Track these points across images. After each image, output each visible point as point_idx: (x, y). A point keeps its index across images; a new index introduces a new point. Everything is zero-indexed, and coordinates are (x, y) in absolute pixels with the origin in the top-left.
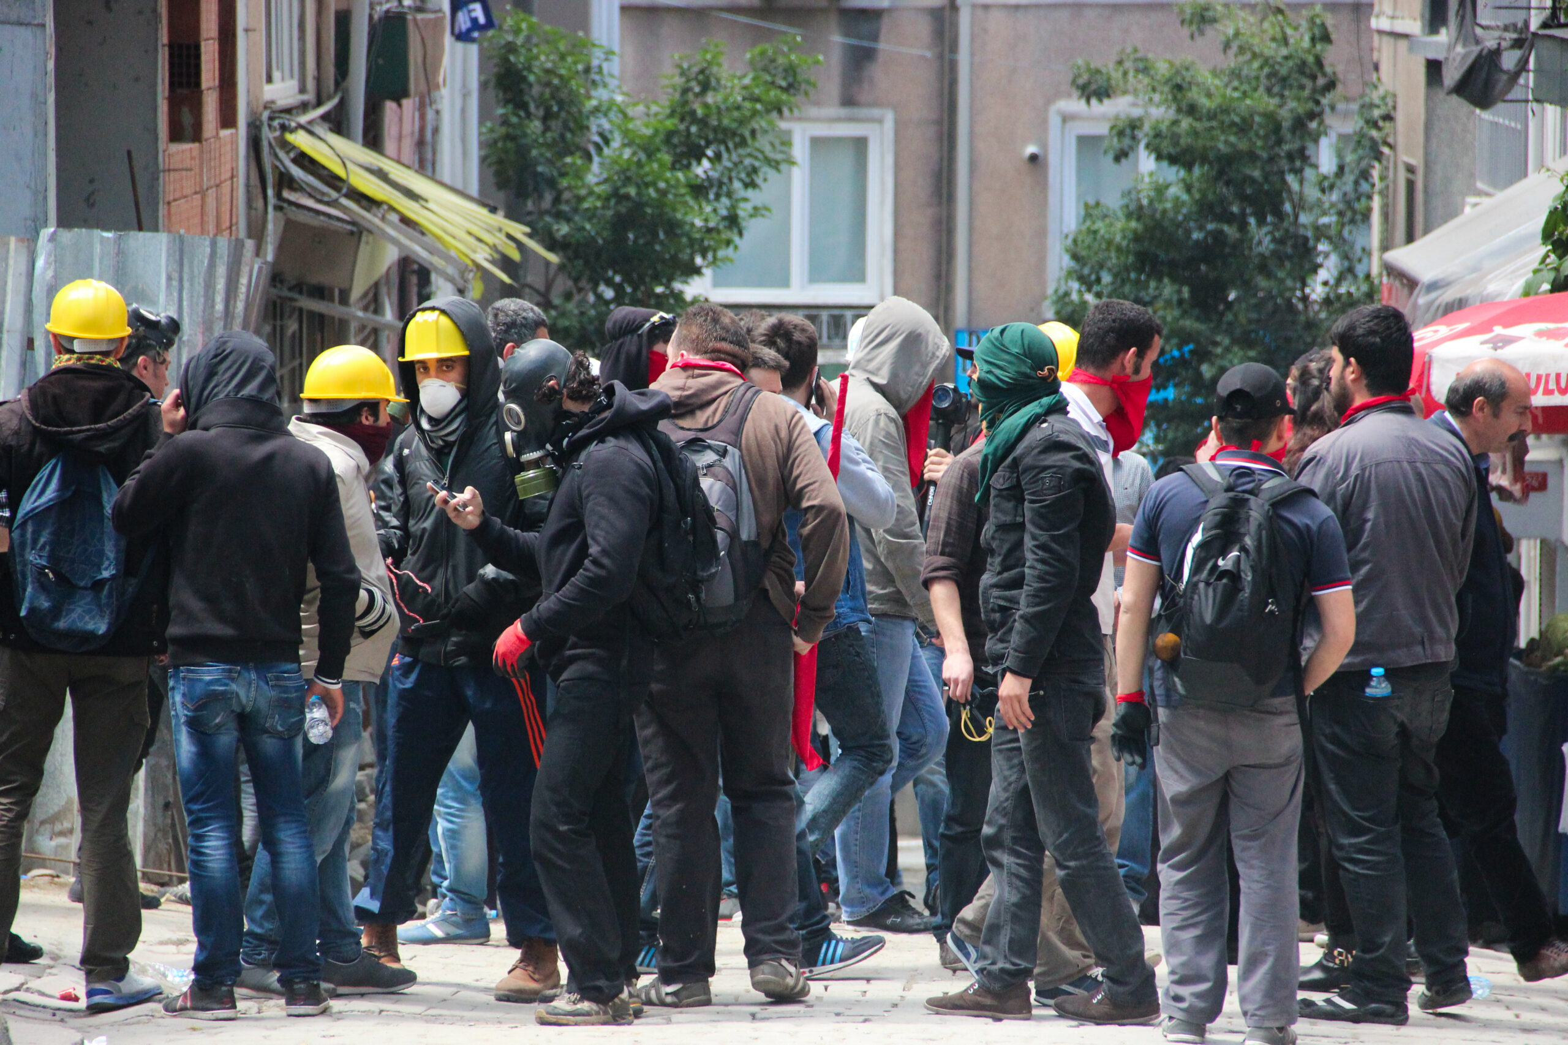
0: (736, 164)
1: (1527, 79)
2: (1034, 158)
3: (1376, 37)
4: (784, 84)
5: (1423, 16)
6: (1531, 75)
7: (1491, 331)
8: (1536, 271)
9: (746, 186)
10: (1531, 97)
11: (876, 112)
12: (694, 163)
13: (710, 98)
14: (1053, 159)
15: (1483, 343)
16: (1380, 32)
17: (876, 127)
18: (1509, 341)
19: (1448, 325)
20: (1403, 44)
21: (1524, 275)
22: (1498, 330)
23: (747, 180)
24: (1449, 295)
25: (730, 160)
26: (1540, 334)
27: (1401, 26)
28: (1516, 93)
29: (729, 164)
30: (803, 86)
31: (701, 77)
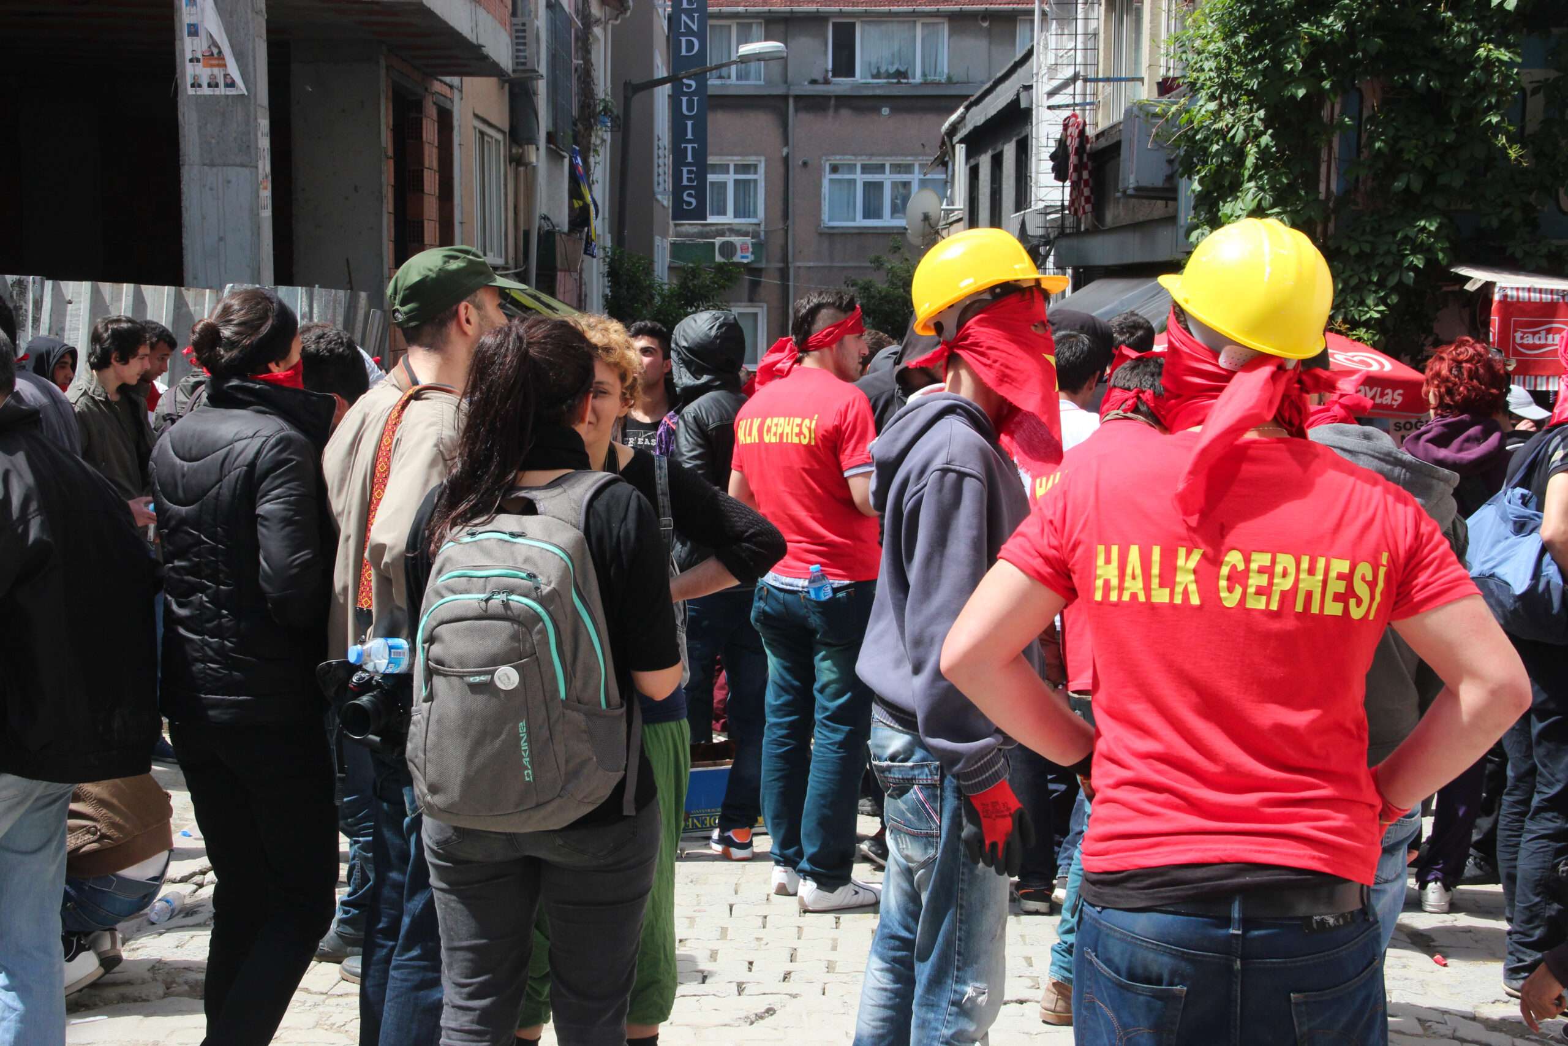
11: (761, 304)
17: (761, 309)
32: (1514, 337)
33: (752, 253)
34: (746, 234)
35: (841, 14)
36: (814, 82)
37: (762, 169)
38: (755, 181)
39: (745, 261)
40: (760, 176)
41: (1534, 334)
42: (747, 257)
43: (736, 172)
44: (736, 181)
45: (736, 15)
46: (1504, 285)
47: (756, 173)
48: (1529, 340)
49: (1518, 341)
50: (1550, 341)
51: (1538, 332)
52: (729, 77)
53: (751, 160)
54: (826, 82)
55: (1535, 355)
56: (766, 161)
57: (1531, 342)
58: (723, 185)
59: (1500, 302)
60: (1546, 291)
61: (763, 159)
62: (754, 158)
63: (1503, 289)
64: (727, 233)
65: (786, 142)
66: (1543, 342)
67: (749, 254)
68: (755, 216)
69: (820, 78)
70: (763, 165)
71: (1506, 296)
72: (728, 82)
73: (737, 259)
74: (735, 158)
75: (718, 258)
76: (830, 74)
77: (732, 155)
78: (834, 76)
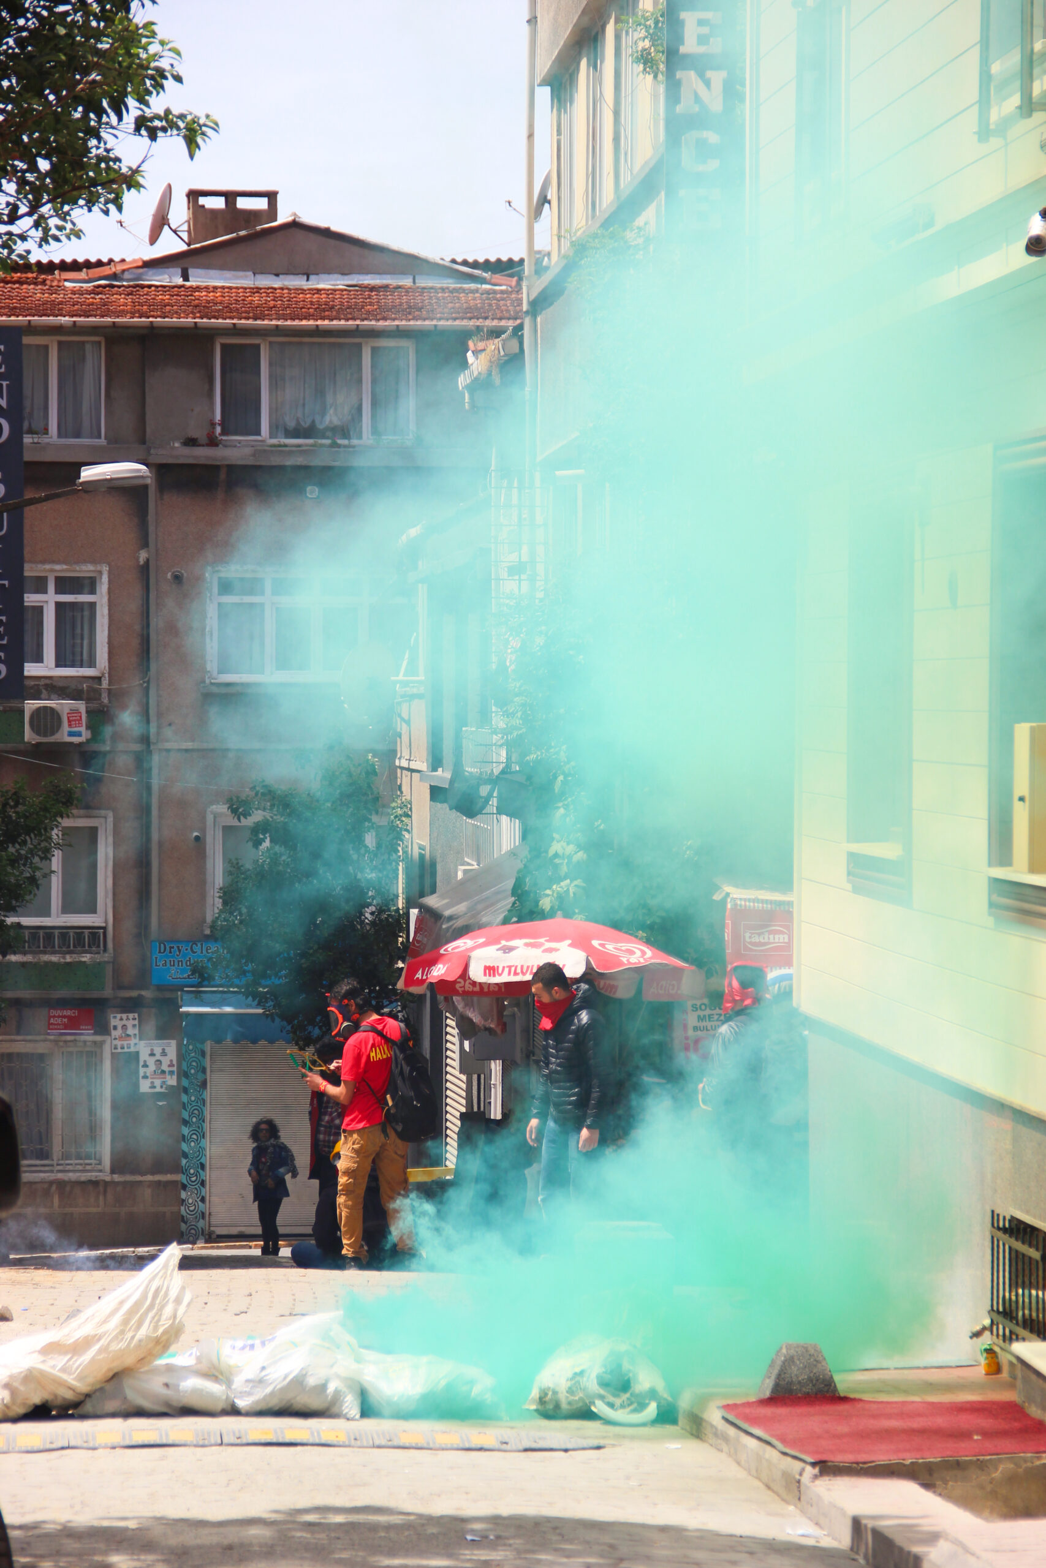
0: (35, 846)
1: (493, 802)
2: (197, 838)
3: (399, 771)
4: (64, 800)
5: (427, 760)
6: (495, 799)
7: (500, 943)
8: (509, 911)
9: (42, 859)
10: (495, 812)
11: (103, 812)
12: (10, 845)
13: (21, 808)
14: (209, 839)
15: (498, 950)
16: (402, 768)
17: (102, 820)
18: (511, 949)
19: (472, 939)
20: (415, 775)
21: (503, 912)
22: (503, 943)
23: (43, 855)
24: (459, 923)
25: (32, 844)
26: (527, 945)
27: (413, 765)
28: (488, 809)
29: (32, 846)
30: (75, 802)
31: (14, 797)
32: (744, 937)
33: (88, 728)
34: (76, 695)
35: (235, 331)
36: (191, 442)
37: (103, 587)
38: (92, 606)
39: (76, 740)
40: (101, 598)
41: (759, 934)
42: (79, 734)
43: (59, 591)
44: (58, 605)
45: (58, 330)
46: (735, 896)
47: (93, 591)
48: (756, 939)
49: (748, 940)
50: (772, 940)
51: (763, 933)
52: (46, 431)
53: (85, 570)
54: (213, 442)
55: (762, 951)
56: (110, 572)
57: (757, 941)
58: (39, 610)
59: (732, 909)
60: (767, 901)
61: (105, 569)
62: (91, 567)
63: (734, 899)
64: (44, 693)
65: (145, 544)
66: (766, 940)
67: (83, 729)
68: (92, 664)
69: (200, 434)
70: (105, 578)
71: (736, 905)
72: (45, 440)
73: (64, 735)
74: (57, 567)
75: (29, 735)
76: (218, 429)
77: (53, 562)
78: (223, 433)
